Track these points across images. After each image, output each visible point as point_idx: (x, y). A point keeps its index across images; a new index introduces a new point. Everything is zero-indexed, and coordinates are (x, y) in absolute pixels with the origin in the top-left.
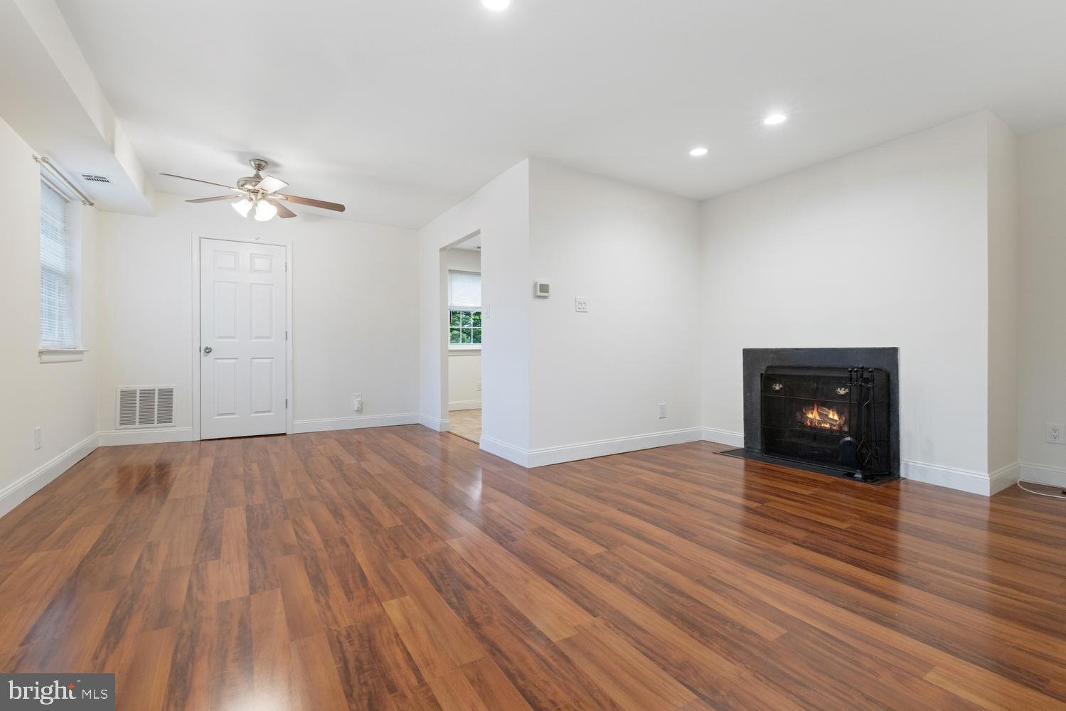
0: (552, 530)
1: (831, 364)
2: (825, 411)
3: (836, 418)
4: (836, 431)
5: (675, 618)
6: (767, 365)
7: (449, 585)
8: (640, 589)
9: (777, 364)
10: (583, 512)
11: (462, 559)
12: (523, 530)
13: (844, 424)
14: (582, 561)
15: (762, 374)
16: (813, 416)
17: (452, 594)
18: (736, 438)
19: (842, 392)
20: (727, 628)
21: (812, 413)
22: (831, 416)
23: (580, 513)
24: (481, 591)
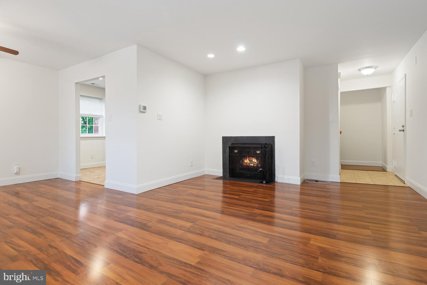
0: (165, 220)
1: (254, 142)
2: (251, 158)
3: (256, 161)
4: (256, 167)
5: (233, 244)
6: (231, 143)
7: (130, 254)
8: (215, 236)
9: (235, 142)
10: (175, 210)
11: (129, 241)
12: (152, 222)
13: (259, 163)
14: (186, 230)
15: (229, 147)
16: (247, 161)
17: (134, 257)
18: (220, 172)
19: (258, 152)
20: (251, 242)
21: (246, 160)
22: (254, 161)
23: (174, 211)
24: (148, 252)
